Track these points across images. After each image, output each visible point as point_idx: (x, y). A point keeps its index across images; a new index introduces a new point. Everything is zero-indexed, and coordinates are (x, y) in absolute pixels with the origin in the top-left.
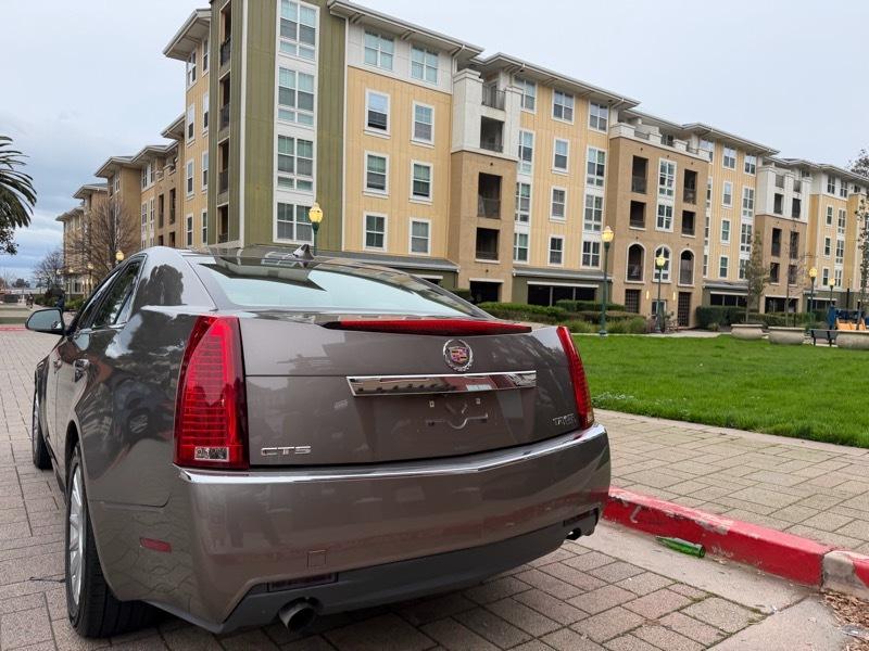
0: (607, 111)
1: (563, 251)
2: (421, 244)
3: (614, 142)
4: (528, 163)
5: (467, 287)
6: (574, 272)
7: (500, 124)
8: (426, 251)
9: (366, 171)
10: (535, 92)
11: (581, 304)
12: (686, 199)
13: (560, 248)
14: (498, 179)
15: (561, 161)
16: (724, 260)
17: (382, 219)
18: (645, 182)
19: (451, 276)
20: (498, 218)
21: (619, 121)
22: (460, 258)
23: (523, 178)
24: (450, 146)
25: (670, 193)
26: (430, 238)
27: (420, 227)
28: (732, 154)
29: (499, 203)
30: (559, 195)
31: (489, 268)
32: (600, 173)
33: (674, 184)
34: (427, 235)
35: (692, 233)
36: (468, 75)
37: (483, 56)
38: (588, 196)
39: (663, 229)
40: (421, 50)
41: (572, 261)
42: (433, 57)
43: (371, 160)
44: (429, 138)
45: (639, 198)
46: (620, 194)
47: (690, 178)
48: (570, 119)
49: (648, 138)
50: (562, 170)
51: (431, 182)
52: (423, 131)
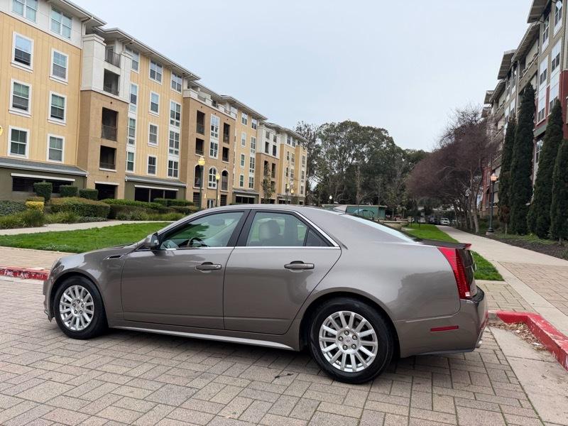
0: (181, 80)
1: (156, 166)
2: (56, 154)
3: (186, 100)
4: (133, 105)
5: (93, 188)
6: (163, 180)
7: (117, 77)
8: (61, 160)
9: (12, 94)
10: (138, 59)
11: (169, 201)
12: (224, 141)
13: (154, 164)
14: (115, 113)
15: (154, 107)
16: (242, 177)
17: (25, 133)
18: (203, 127)
19: (81, 179)
20: (115, 139)
21: (188, 88)
22: (88, 167)
23: (131, 115)
24: (79, 85)
25: (216, 136)
26: (63, 150)
27: (56, 142)
28: (246, 117)
29: (116, 130)
30: (153, 128)
31: (109, 174)
32: (178, 118)
33: (218, 130)
34: (61, 148)
35: (227, 160)
36: (96, 39)
37: (104, 28)
38: (171, 132)
39: (213, 157)
40: (59, 12)
41: (162, 173)
42: (68, 19)
43: (17, 86)
44: (64, 77)
45: (201, 137)
46: (190, 134)
47: (226, 127)
48: (160, 81)
49: (204, 100)
50: (154, 113)
51: (65, 109)
52: (59, 71)
